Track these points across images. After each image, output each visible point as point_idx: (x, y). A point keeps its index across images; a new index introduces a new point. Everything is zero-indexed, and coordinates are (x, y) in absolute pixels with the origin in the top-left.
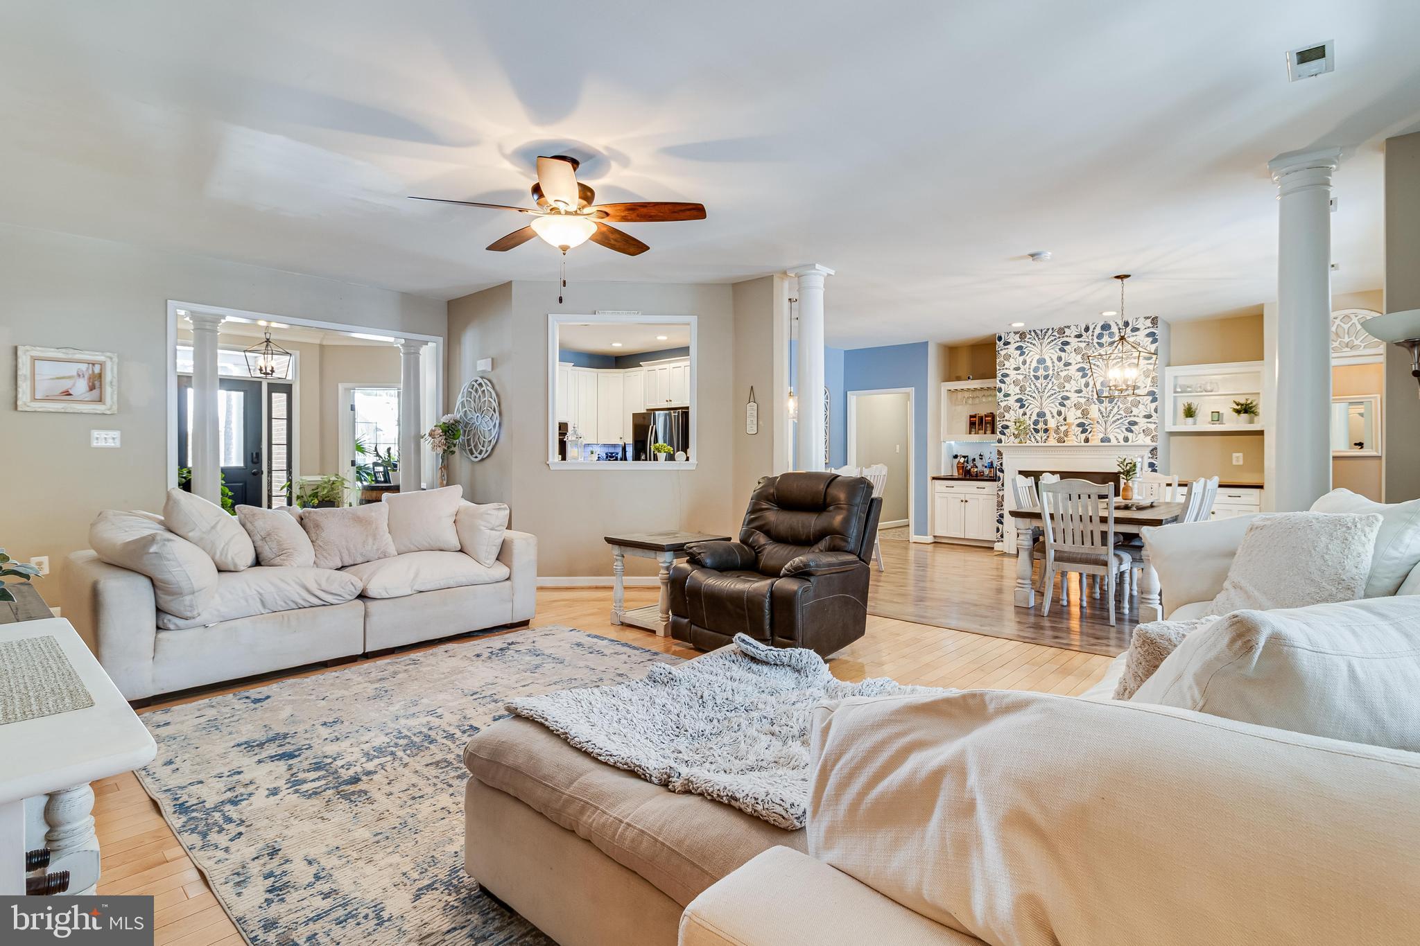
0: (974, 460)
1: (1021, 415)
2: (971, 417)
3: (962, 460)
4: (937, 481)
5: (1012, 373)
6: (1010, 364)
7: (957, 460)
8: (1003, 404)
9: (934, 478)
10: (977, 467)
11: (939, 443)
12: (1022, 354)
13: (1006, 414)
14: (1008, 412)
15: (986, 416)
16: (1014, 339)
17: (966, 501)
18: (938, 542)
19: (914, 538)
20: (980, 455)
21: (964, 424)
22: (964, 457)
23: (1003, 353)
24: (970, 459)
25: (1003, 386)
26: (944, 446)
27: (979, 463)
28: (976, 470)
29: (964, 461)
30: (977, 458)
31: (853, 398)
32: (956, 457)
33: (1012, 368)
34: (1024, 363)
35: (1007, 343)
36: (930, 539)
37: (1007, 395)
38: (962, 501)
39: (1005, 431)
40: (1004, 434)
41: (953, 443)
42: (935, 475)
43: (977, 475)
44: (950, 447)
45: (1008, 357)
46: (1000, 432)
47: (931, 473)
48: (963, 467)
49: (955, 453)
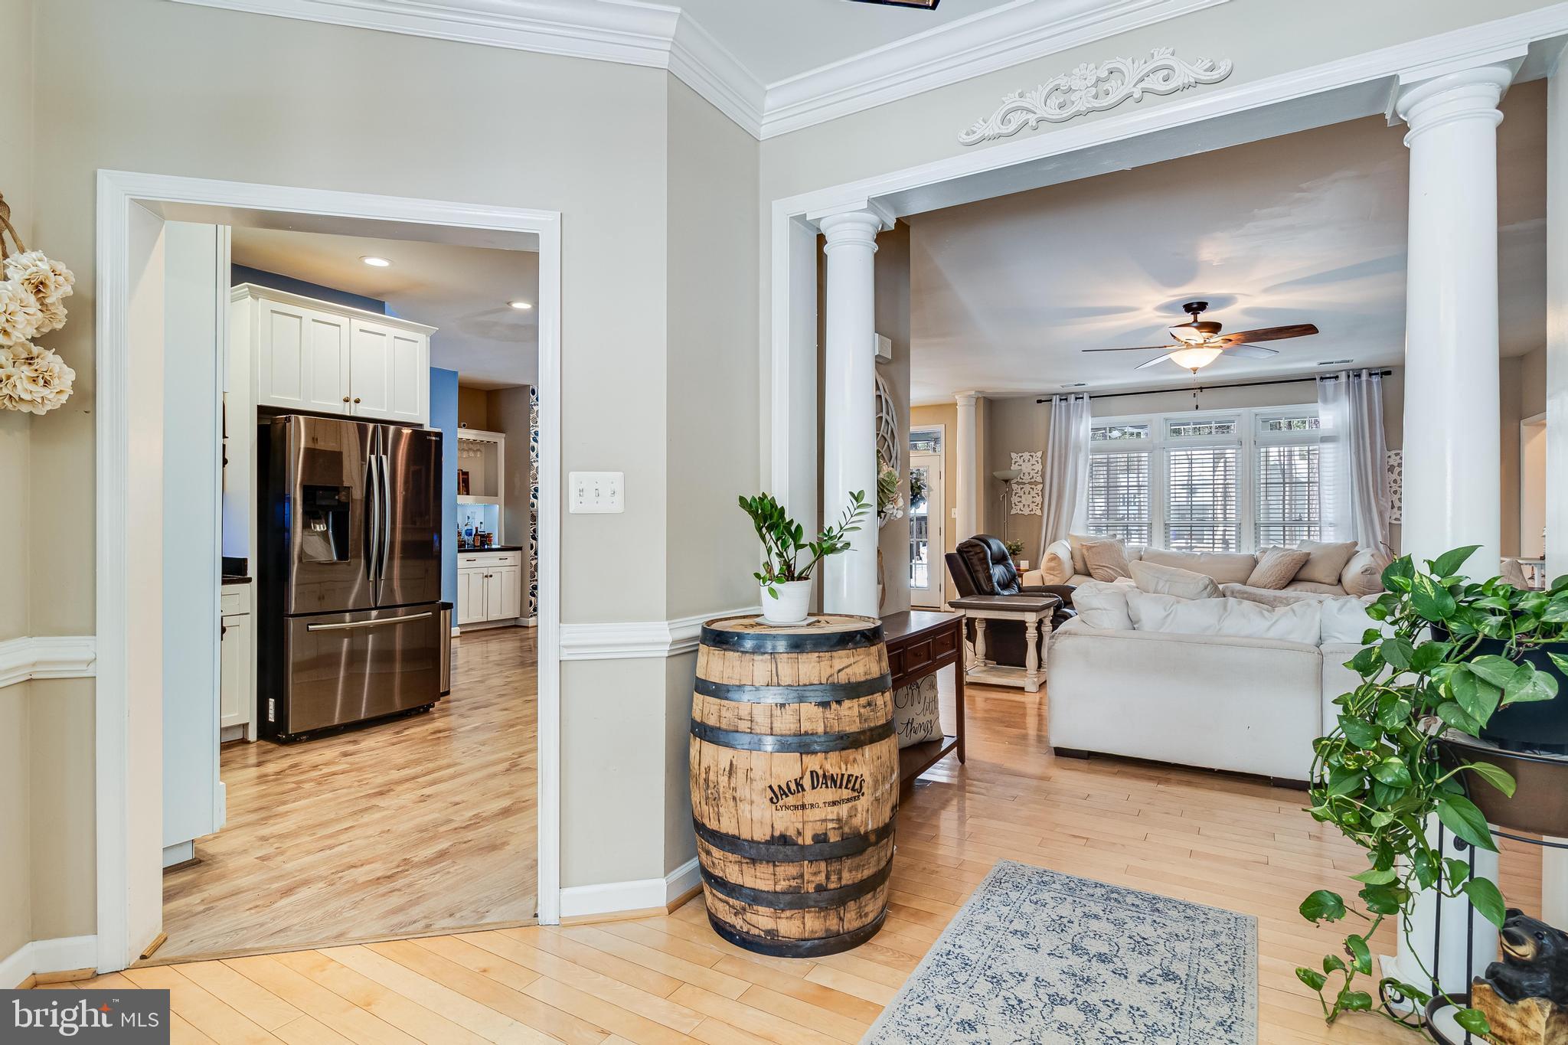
17: (491, 576)
38: (486, 576)
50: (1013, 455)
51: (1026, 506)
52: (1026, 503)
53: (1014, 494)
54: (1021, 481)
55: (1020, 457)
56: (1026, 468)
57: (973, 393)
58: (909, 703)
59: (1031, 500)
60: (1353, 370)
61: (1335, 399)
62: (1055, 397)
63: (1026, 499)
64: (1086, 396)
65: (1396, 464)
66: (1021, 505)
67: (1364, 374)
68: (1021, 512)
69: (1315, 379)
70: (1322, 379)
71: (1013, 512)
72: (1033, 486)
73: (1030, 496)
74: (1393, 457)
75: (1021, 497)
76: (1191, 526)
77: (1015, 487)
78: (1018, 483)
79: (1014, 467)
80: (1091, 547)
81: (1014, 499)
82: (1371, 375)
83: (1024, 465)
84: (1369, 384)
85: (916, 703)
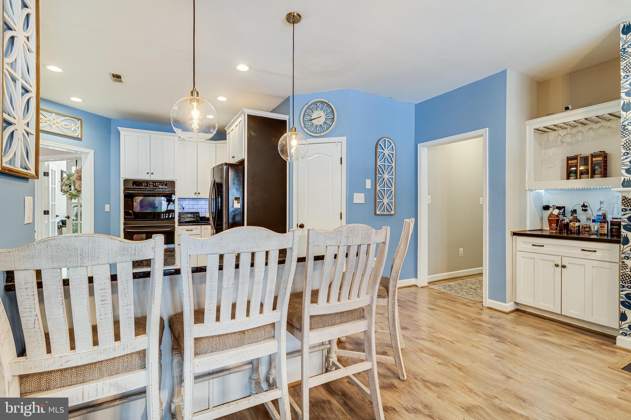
0: (574, 211)
2: (569, 159)
3: (556, 212)
4: (519, 238)
7: (548, 213)
9: (515, 234)
10: (579, 221)
11: (522, 192)
15: (593, 156)
17: (564, 267)
18: (519, 311)
19: (488, 302)
20: (584, 206)
21: (560, 167)
22: (559, 208)
24: (569, 209)
26: (530, 196)
27: (581, 216)
28: (577, 224)
29: (559, 214)
30: (579, 209)
31: (424, 150)
32: (546, 208)
36: (509, 306)
38: (557, 266)
41: (542, 191)
42: (516, 230)
43: (579, 232)
44: (539, 195)
47: (511, 226)
48: (558, 221)
49: (546, 204)
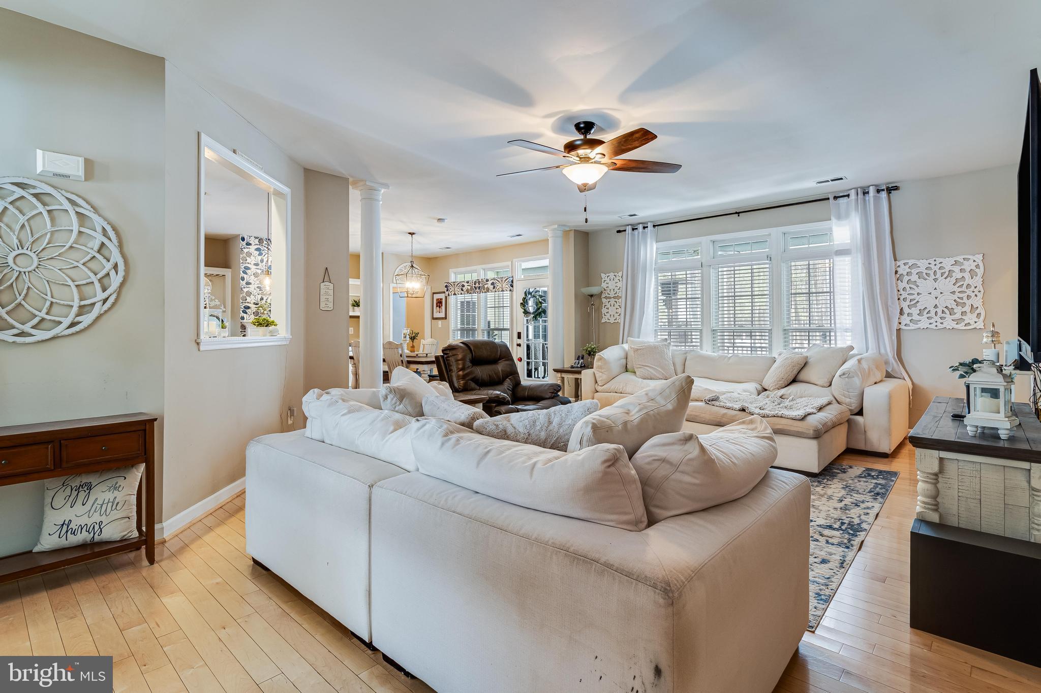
1: (259, 300)
5: (253, 267)
6: (251, 260)
8: (245, 290)
12: (260, 254)
13: (248, 298)
14: (249, 296)
16: (254, 242)
23: (246, 250)
25: (245, 276)
33: (252, 263)
34: (262, 261)
35: (248, 244)
37: (248, 283)
39: (247, 311)
40: (246, 313)
45: (249, 254)
46: (243, 311)
50: (603, 275)
51: (612, 316)
52: (612, 314)
53: (603, 306)
54: (608, 296)
55: (608, 277)
56: (612, 285)
57: (556, 226)
58: (69, 504)
59: (615, 311)
60: (861, 188)
61: (847, 216)
62: (628, 227)
63: (612, 310)
64: (650, 225)
65: (905, 273)
66: (608, 315)
67: (872, 190)
68: (608, 321)
69: (828, 199)
70: (836, 198)
71: (603, 321)
72: (616, 300)
73: (615, 307)
74: (902, 266)
75: (608, 308)
76: (734, 332)
77: (604, 300)
78: (606, 298)
79: (604, 285)
80: (637, 350)
81: (604, 310)
82: (878, 191)
83: (610, 283)
84: (877, 200)
85: (79, 502)
